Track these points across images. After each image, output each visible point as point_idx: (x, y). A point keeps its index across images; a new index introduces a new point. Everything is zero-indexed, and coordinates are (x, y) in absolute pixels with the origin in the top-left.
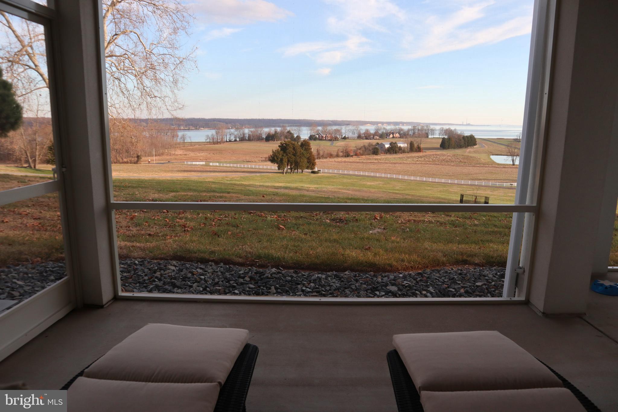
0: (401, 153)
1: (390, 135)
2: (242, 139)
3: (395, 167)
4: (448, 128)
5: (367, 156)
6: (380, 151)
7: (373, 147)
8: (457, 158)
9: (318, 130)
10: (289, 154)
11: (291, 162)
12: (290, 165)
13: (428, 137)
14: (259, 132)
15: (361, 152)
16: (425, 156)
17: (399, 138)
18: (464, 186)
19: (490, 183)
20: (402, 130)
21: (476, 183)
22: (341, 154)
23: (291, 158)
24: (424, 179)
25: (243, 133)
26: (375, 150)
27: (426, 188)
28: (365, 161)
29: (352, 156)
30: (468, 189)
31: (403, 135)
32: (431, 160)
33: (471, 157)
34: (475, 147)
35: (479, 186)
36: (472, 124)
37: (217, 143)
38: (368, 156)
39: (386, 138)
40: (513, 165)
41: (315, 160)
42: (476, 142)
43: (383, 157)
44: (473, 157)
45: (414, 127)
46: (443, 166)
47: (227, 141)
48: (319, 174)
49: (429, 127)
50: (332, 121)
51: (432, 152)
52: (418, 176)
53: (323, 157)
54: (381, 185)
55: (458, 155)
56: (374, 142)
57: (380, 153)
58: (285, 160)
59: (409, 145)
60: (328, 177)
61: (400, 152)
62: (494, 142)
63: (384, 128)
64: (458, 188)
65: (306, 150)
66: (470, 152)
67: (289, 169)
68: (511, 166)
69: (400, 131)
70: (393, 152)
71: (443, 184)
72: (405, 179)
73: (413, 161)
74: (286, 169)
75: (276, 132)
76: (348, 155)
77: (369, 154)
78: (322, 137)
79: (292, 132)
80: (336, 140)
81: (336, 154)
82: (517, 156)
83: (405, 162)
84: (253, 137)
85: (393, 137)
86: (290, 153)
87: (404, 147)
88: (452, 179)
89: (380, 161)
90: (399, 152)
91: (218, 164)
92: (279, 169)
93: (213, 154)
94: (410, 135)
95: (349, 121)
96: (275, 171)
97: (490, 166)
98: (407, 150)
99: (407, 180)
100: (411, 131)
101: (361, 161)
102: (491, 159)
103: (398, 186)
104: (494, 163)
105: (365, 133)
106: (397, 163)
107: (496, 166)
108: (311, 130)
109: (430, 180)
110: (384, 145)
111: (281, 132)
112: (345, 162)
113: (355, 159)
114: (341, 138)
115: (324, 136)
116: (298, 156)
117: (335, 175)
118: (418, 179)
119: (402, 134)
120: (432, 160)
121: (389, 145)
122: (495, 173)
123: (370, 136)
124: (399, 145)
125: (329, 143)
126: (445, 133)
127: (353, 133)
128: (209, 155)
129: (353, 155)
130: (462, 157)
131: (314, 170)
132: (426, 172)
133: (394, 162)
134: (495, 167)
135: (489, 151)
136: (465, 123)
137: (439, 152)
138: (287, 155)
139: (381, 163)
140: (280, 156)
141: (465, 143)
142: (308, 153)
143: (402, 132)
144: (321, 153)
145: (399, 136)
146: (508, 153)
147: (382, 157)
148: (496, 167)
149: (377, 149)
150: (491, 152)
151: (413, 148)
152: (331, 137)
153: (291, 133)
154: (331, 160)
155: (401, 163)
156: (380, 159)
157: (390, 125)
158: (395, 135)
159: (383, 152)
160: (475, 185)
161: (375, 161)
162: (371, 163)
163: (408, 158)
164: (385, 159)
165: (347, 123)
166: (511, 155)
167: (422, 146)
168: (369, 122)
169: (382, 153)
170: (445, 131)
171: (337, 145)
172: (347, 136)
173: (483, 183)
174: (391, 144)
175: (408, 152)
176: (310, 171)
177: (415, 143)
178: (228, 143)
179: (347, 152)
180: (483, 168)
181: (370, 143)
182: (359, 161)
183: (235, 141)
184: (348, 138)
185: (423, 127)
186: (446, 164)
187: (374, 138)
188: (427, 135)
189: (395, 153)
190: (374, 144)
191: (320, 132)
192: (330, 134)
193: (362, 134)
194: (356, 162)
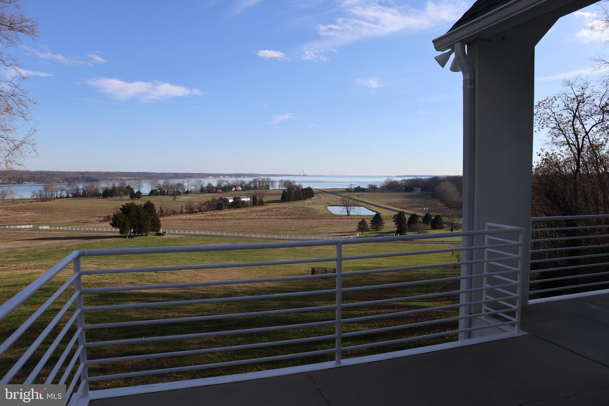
0: (245, 207)
1: (232, 188)
2: (76, 195)
3: (240, 223)
5: (211, 212)
6: (224, 206)
7: (216, 202)
8: (298, 211)
10: (132, 218)
11: (134, 226)
12: (134, 229)
13: (269, 189)
14: (95, 187)
15: (206, 208)
16: (268, 209)
17: (242, 191)
19: (331, 237)
20: (243, 182)
21: (319, 237)
22: (185, 210)
23: (134, 222)
25: (77, 189)
26: (220, 205)
28: (210, 218)
29: (196, 212)
31: (246, 188)
32: (274, 213)
33: (311, 209)
34: (313, 198)
36: (308, 175)
37: (46, 200)
38: (212, 211)
39: (229, 191)
40: (348, 215)
41: (159, 220)
42: (314, 193)
43: (228, 212)
44: (312, 209)
45: (254, 179)
46: (286, 220)
47: (57, 198)
48: (164, 237)
49: (269, 178)
50: (173, 174)
51: (274, 205)
52: (264, 233)
53: (167, 214)
55: (298, 207)
56: (217, 196)
57: (224, 208)
58: (128, 223)
59: (252, 199)
62: (330, 193)
63: (226, 181)
65: (150, 211)
66: (308, 204)
67: (132, 232)
68: (347, 217)
69: (242, 184)
70: (237, 207)
73: (257, 215)
74: (129, 233)
75: (114, 187)
76: (192, 211)
77: (213, 210)
78: (164, 191)
79: (132, 187)
80: (178, 195)
81: (179, 210)
82: (350, 206)
83: (249, 217)
84: (88, 192)
85: (236, 190)
86: (133, 216)
87: (247, 202)
89: (225, 217)
90: (242, 206)
91: (48, 227)
92: (121, 232)
93: (42, 213)
94: (252, 187)
95: (191, 174)
96: (117, 235)
97: (328, 217)
98: (251, 204)
99: (253, 238)
100: (253, 183)
101: (206, 218)
102: (328, 210)
104: (331, 214)
105: (207, 186)
106: (242, 218)
107: (334, 217)
108: (152, 184)
110: (228, 200)
111: (120, 187)
112: (190, 219)
113: (199, 215)
114: (184, 192)
115: (166, 191)
116: (142, 219)
117: (182, 236)
118: (264, 236)
119: (244, 187)
122: (334, 225)
123: (213, 189)
124: (242, 199)
125: (171, 198)
126: (284, 184)
127: (196, 187)
128: (37, 215)
129: (197, 211)
130: (302, 209)
131: (159, 232)
132: (271, 228)
133: (238, 217)
134: (332, 219)
135: (325, 202)
136: (302, 174)
137: (281, 205)
138: (129, 218)
139: (226, 219)
140: (123, 220)
141: (303, 195)
142: (152, 215)
143: (244, 185)
144: (164, 209)
145: (242, 189)
146: (342, 203)
147: (226, 212)
148: (334, 219)
150: (328, 203)
151: (255, 202)
152: (174, 191)
153: (131, 189)
154: (177, 217)
155: (245, 219)
156: (225, 215)
157: (232, 177)
158: (237, 189)
159: (227, 207)
161: (220, 218)
162: (216, 219)
163: (252, 212)
164: (229, 215)
165: (189, 176)
166: (345, 206)
167: (265, 199)
168: (210, 174)
170: (284, 182)
171: (179, 200)
172: (189, 190)
173: (325, 238)
174: (234, 199)
175: (251, 206)
176: (155, 233)
177: (257, 197)
178: (58, 200)
179: (191, 209)
180: (322, 220)
181: (213, 197)
182: (203, 218)
183: (68, 197)
184: (191, 192)
185: (263, 178)
186: (288, 218)
187: (216, 191)
188: (268, 187)
189: (239, 207)
190: (217, 198)
191: (161, 186)
192: (172, 188)
193: (205, 188)
194: (201, 219)
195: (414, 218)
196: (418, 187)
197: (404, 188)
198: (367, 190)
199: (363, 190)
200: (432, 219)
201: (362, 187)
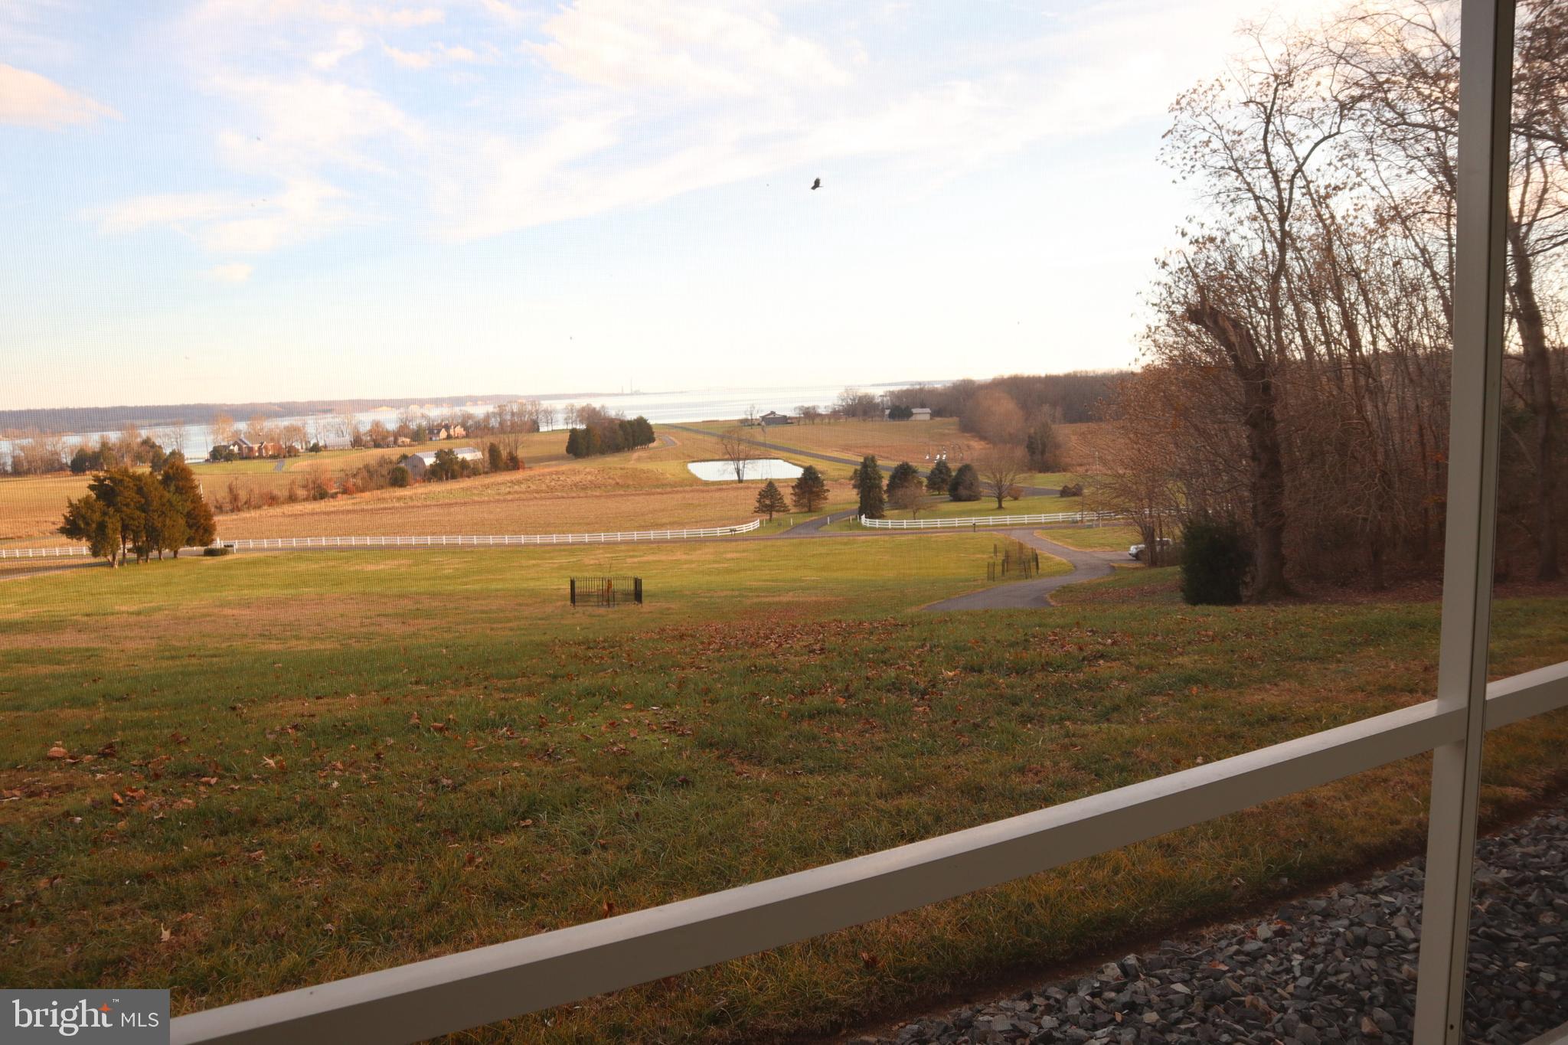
0: (469, 477)
1: (439, 431)
3: (449, 514)
4: (584, 404)
5: (375, 492)
6: (410, 476)
7: (390, 467)
8: (609, 478)
9: (237, 433)
10: (125, 509)
11: (133, 531)
12: (133, 540)
13: (538, 429)
14: (51, 448)
15: (359, 482)
16: (530, 479)
17: (463, 437)
18: (623, 547)
19: (685, 533)
20: (470, 416)
21: (652, 535)
22: (301, 493)
23: (134, 519)
24: (523, 539)
26: (398, 477)
27: (524, 563)
28: (370, 507)
29: (334, 496)
30: (631, 554)
31: (474, 429)
32: (544, 487)
33: (642, 471)
34: (651, 445)
35: (658, 542)
36: (644, 392)
38: (379, 492)
39: (428, 439)
40: (740, 481)
41: (210, 519)
42: (653, 433)
43: (420, 491)
44: (648, 471)
45: (499, 407)
46: (574, 500)
48: (228, 557)
49: (539, 404)
50: (281, 405)
51: (549, 466)
52: (507, 532)
53: (248, 506)
54: (403, 569)
55: (610, 469)
56: (393, 453)
57: (410, 480)
58: (114, 523)
59: (487, 455)
60: (254, 563)
61: (465, 473)
62: (697, 432)
63: (423, 416)
64: (606, 553)
65: (179, 490)
66: (639, 459)
67: (129, 550)
68: (734, 485)
69: (465, 421)
70: (447, 475)
71: (569, 547)
72: (473, 546)
73: (499, 494)
74: (121, 551)
75: (104, 445)
76: (320, 494)
77: (381, 487)
78: (251, 449)
79: (158, 442)
80: (290, 456)
81: (286, 493)
82: (745, 459)
83: (477, 499)
84: (29, 463)
85: (449, 437)
86: (127, 505)
87: (474, 462)
88: (593, 532)
89: (410, 504)
90: (462, 473)
92: (95, 553)
94: (493, 428)
95: (331, 403)
96: (82, 562)
97: (687, 488)
98: (484, 467)
99: (479, 546)
100: (494, 417)
101: (356, 507)
102: (688, 472)
103: (450, 565)
104: (695, 481)
105: (370, 431)
106: (456, 503)
107: (701, 487)
108: (216, 433)
109: (538, 539)
110: (421, 460)
111: (122, 443)
112: (313, 514)
113: (340, 503)
114: (306, 449)
115: (256, 447)
116: (156, 511)
117: (277, 553)
118: (507, 540)
119: (471, 426)
120: (548, 487)
121: (434, 459)
122: (699, 505)
123: (387, 437)
124: (460, 456)
125: (268, 466)
126: (578, 416)
127: (340, 433)
129: (336, 493)
130: (619, 472)
131: (213, 546)
132: (530, 521)
133: (447, 501)
134: (698, 491)
135: (684, 454)
136: (627, 391)
137: (566, 467)
138: (118, 510)
139: (413, 507)
140: (97, 517)
141: (626, 440)
142: (186, 501)
143: (470, 422)
144: (243, 495)
145: (464, 433)
146: (724, 454)
147: (417, 491)
148: (703, 491)
149: (403, 471)
150: (689, 456)
151: (500, 461)
152: (277, 448)
153: (153, 446)
154: (277, 511)
155: (465, 503)
156: (411, 498)
157: (442, 406)
158: (452, 432)
159: (419, 478)
160: (649, 542)
161: (397, 505)
162: (385, 509)
163: (487, 487)
164: (423, 496)
165: (325, 408)
166: (732, 460)
167: (521, 453)
168: (385, 400)
169: (416, 481)
170: (578, 411)
171: (292, 469)
172: (321, 444)
173: (669, 534)
174: (438, 456)
175: (486, 473)
176: (200, 549)
177: (501, 448)
179: (319, 487)
180: (671, 496)
181: (383, 457)
182: (350, 508)
184: (325, 447)
185: (522, 405)
186: (582, 495)
187: (395, 442)
188: (534, 427)
189: (454, 477)
190: (395, 458)
191: (242, 435)
192: (272, 440)
193: (365, 434)
194: (343, 512)
195: (904, 474)
196: (923, 406)
197: (887, 412)
198: (793, 421)
199: (785, 420)
200: (950, 476)
201: (780, 413)
